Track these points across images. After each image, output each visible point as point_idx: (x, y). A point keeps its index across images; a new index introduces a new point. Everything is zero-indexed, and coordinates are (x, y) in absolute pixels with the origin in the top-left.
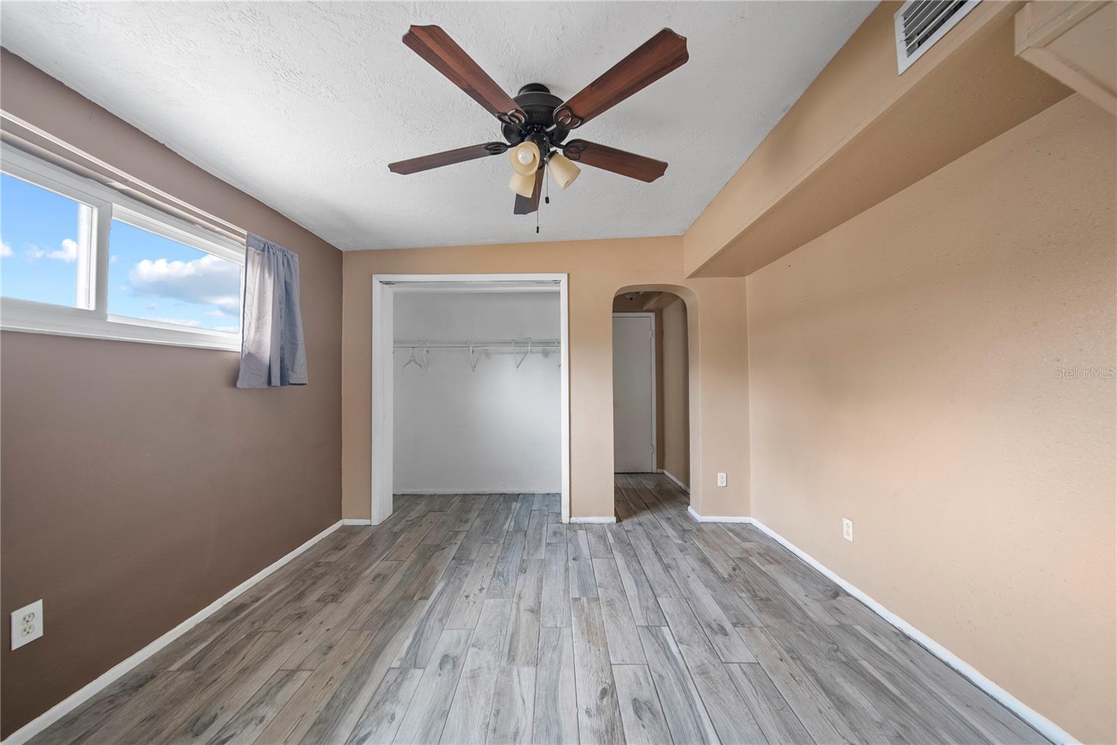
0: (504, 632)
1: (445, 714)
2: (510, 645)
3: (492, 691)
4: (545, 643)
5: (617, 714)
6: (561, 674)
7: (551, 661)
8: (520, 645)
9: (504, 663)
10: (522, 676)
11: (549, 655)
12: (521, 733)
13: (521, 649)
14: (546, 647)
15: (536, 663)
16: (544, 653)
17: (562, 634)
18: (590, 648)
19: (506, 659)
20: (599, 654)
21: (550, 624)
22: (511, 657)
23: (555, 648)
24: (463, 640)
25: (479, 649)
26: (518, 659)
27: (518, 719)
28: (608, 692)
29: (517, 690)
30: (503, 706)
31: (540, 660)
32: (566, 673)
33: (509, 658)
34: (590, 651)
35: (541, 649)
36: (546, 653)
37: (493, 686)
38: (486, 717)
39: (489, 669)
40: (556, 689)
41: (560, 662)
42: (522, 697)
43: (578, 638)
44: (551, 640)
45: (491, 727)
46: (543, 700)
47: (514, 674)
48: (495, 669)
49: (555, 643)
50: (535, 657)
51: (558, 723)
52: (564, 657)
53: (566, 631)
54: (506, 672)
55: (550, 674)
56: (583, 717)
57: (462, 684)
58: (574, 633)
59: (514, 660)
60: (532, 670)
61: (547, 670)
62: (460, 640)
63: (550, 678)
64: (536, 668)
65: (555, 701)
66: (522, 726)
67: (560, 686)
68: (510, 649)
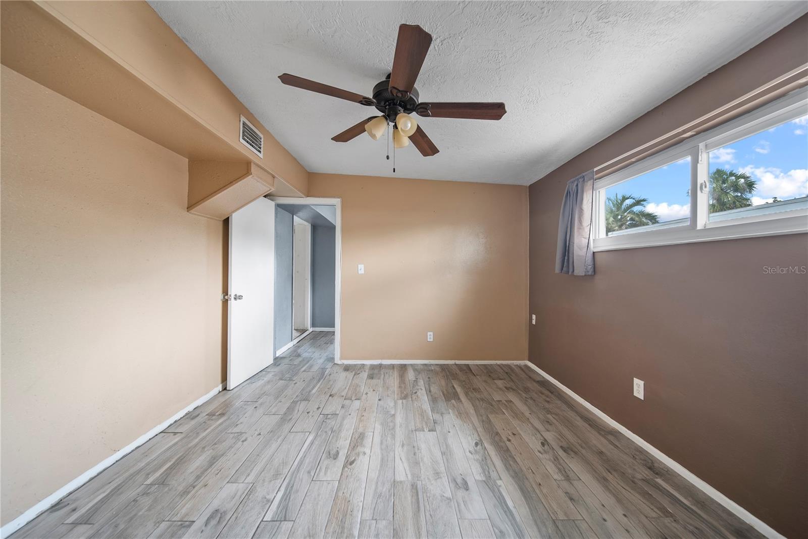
0: (427, 514)
1: (443, 454)
2: (418, 499)
3: (421, 464)
4: (388, 500)
5: (349, 452)
6: (377, 474)
7: (384, 484)
8: (409, 498)
9: (419, 483)
10: (404, 473)
11: (384, 490)
12: (401, 446)
13: (408, 494)
14: (387, 496)
15: (395, 483)
16: (389, 491)
17: (372, 511)
18: (350, 495)
19: (418, 486)
20: (345, 489)
21: (382, 524)
22: (414, 487)
23: (380, 496)
24: (462, 505)
25: (443, 496)
26: (409, 487)
27: (403, 451)
28: (349, 463)
29: (406, 465)
30: (413, 457)
31: (392, 485)
32: (374, 475)
33: (416, 487)
34: (351, 493)
35: (391, 494)
36: (388, 491)
37: (422, 468)
38: (420, 452)
39: (428, 479)
40: (381, 466)
41: (377, 483)
42: (402, 462)
43: (358, 505)
44: (382, 504)
45: (416, 448)
46: (389, 459)
47: (410, 475)
48: (424, 479)
49: (379, 501)
50: (396, 487)
51: (381, 449)
52: (373, 487)
53: (368, 515)
54: (416, 476)
55: (385, 474)
56: (367, 451)
57: (443, 469)
58: (360, 512)
59: (412, 485)
60: (398, 479)
61: (387, 477)
62: (465, 505)
63: (385, 472)
64: (394, 479)
65: (382, 459)
66: (400, 448)
67: (379, 466)
68: (417, 495)
